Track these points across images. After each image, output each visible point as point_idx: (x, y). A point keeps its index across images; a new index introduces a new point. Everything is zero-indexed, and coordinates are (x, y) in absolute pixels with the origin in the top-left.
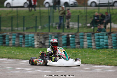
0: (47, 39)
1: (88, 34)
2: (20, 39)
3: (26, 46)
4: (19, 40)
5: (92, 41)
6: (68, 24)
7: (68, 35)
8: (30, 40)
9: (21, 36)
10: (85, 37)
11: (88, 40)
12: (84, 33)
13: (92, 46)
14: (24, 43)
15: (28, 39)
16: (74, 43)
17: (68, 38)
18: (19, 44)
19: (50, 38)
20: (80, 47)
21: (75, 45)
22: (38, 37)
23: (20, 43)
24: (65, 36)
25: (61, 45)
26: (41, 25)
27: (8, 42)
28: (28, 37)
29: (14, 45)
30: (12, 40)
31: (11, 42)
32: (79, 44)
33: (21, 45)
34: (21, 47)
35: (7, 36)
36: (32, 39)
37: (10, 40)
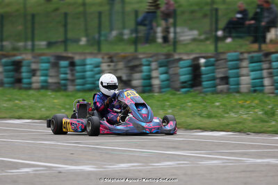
0: (138, 69)
1: (252, 57)
2: (62, 70)
3: (78, 87)
4: (59, 73)
5: (265, 73)
6: (166, 31)
7: (197, 59)
8: (88, 74)
9: (64, 63)
10: (245, 64)
11: (252, 71)
12: (242, 53)
13: (263, 86)
14: (73, 81)
15: (85, 71)
16: (214, 79)
17: (195, 68)
18: (59, 83)
19: (145, 68)
20: (229, 89)
21: (215, 86)
22: (112, 64)
23: (63, 82)
24: (187, 63)
25: (178, 85)
26: (87, 36)
27: (30, 78)
28: (85, 65)
29: (45, 87)
30: (39, 73)
31: (38, 79)
32: (227, 83)
33: (65, 85)
34: (66, 90)
35: (25, 63)
36: (97, 69)
37: (33, 73)
